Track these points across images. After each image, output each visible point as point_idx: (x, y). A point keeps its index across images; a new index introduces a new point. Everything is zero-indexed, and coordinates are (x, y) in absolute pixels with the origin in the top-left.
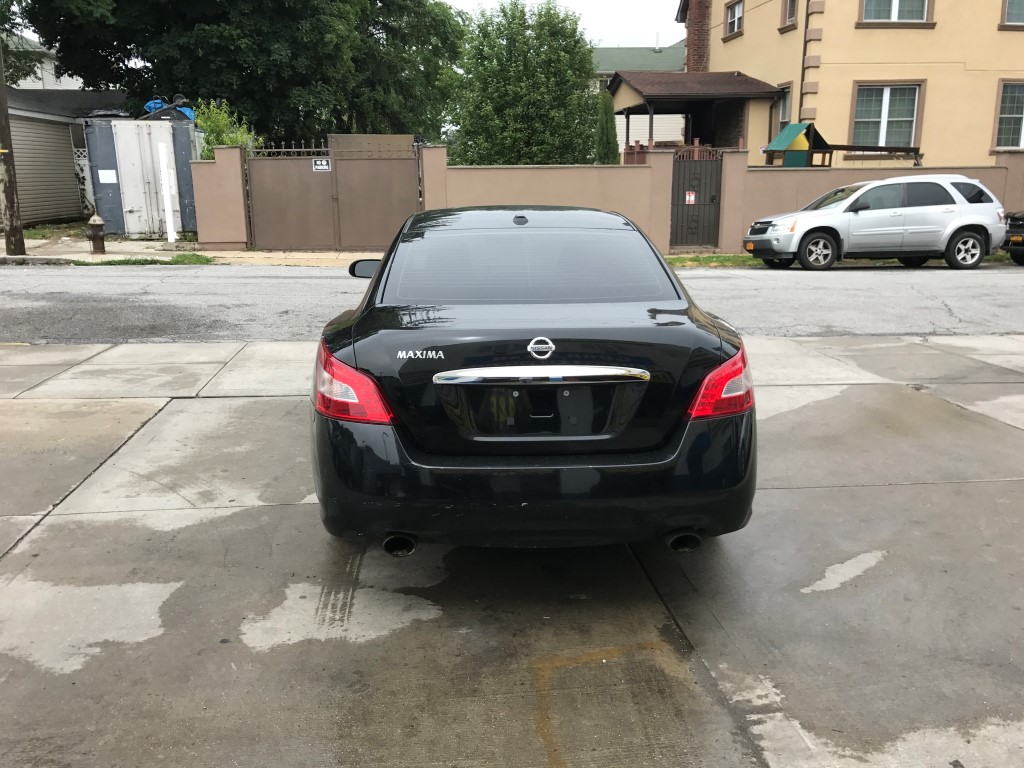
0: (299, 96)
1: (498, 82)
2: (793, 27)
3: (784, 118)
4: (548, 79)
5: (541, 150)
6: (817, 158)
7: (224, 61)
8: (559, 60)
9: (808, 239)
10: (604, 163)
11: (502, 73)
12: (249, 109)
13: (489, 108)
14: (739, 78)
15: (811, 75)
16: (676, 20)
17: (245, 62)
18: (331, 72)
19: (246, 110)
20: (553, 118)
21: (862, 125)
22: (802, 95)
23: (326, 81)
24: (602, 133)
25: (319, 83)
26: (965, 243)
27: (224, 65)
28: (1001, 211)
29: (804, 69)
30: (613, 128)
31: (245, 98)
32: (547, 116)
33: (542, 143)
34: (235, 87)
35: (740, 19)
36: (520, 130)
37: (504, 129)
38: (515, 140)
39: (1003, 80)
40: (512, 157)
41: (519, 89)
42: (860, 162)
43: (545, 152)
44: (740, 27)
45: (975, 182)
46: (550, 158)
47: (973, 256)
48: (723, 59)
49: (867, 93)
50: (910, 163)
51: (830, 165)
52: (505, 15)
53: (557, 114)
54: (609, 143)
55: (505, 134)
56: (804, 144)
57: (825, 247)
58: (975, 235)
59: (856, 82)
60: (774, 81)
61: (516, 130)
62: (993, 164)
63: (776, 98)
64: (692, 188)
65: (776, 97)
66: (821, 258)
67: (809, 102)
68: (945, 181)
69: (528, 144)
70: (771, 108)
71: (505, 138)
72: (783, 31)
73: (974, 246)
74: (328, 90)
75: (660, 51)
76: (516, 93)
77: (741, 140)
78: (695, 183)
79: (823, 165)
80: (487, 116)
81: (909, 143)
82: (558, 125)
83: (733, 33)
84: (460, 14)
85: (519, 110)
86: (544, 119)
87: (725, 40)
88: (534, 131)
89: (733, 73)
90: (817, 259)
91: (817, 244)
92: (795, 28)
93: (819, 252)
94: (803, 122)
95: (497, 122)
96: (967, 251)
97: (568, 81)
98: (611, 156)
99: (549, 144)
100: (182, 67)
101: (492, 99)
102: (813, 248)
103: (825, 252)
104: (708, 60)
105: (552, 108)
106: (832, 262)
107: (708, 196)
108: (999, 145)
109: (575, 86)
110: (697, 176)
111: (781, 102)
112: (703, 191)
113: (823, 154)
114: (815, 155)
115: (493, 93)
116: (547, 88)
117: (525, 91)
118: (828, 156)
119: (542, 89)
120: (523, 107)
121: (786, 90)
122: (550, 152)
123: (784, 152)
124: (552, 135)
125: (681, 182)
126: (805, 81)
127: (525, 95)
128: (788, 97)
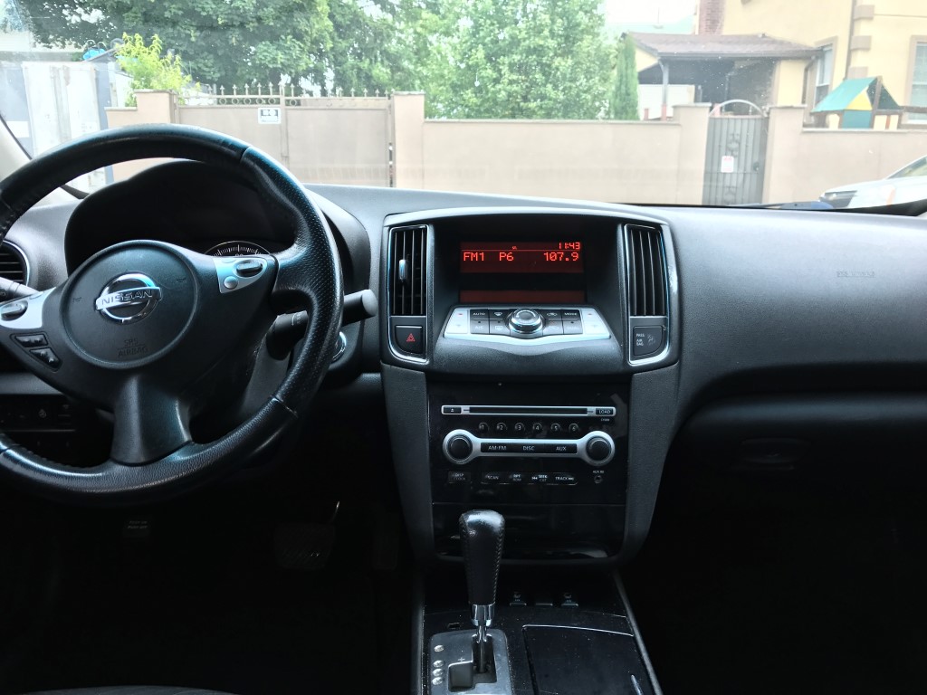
0: (265, 51)
3: (822, 81)
4: (553, 22)
5: (541, 108)
6: (880, 122)
7: (179, 9)
10: (621, 119)
12: (210, 65)
14: (765, 39)
15: (863, 29)
17: (203, 9)
18: (303, 26)
19: (207, 67)
20: (557, 69)
21: (920, 88)
22: (850, 52)
23: (298, 36)
24: (621, 81)
25: (290, 37)
27: (180, 13)
29: (853, 21)
31: (206, 53)
32: (549, 66)
33: (543, 97)
34: (193, 39)
36: (517, 82)
37: (496, 81)
38: (510, 95)
41: (517, 32)
43: (546, 109)
49: (926, 51)
53: (564, 64)
54: (628, 94)
55: (498, 87)
59: (914, 38)
61: (511, 82)
63: (813, 58)
64: (731, 153)
67: (859, 59)
69: (525, 99)
70: (806, 70)
71: (499, 91)
74: (300, 47)
76: (513, 38)
78: (734, 146)
79: (886, 132)
80: (477, 65)
82: (563, 76)
85: (516, 58)
86: (546, 70)
87: (746, 1)
88: (534, 83)
95: (490, 71)
97: (578, 25)
98: (629, 110)
99: (550, 99)
100: (133, 15)
101: (484, 45)
105: (556, 55)
107: (749, 163)
109: (587, 31)
110: (737, 138)
111: (819, 63)
112: (743, 158)
113: (889, 115)
114: (878, 119)
115: (485, 38)
116: (551, 31)
117: (523, 34)
118: (894, 119)
119: (546, 32)
120: (521, 54)
121: (825, 49)
122: (552, 109)
123: (840, 113)
124: (556, 87)
125: (717, 144)
126: (856, 34)
127: (525, 40)
128: (828, 56)
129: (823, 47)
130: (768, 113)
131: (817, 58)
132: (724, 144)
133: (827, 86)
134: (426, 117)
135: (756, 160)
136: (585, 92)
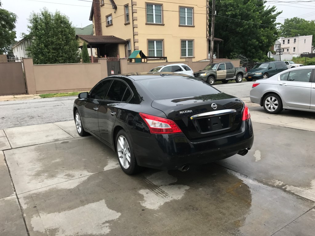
1: (45, 37)
2: (129, 24)
3: (129, 49)
4: (62, 37)
5: (62, 59)
6: (143, 60)
8: (65, 31)
10: (85, 63)
11: (46, 34)
13: (43, 46)
14: (114, 38)
15: (136, 37)
16: (89, 20)
21: (151, 51)
22: (134, 43)
28: (193, 72)
29: (134, 35)
30: (87, 52)
32: (63, 48)
35: (111, 20)
36: (55, 53)
37: (49, 53)
38: (53, 56)
39: (181, 39)
40: (52, 62)
42: (151, 61)
44: (111, 23)
45: (186, 65)
46: (66, 61)
48: (106, 32)
49: (150, 42)
50: (165, 61)
51: (147, 62)
52: (43, 15)
53: (67, 47)
54: (86, 56)
55: (50, 54)
56: (139, 56)
59: (148, 39)
60: (125, 38)
61: (53, 53)
62: (185, 61)
64: (113, 70)
65: (126, 43)
67: (136, 44)
68: (180, 65)
70: (125, 46)
71: (50, 55)
72: (126, 24)
75: (83, 29)
76: (52, 41)
77: (118, 55)
78: (113, 68)
79: (145, 62)
80: (42, 48)
81: (162, 56)
82: (67, 51)
83: (109, 24)
84: (12, 14)
87: (107, 26)
89: (112, 36)
92: (130, 24)
94: (136, 50)
95: (46, 50)
97: (69, 38)
98: (88, 60)
99: (64, 57)
101: (43, 43)
104: (102, 32)
107: (117, 72)
108: (182, 56)
110: (114, 66)
111: (128, 45)
112: (116, 70)
113: (145, 59)
114: (142, 59)
115: (44, 41)
116: (62, 39)
117: (55, 40)
118: (146, 59)
119: (61, 40)
120: (55, 45)
121: (129, 41)
122: (65, 59)
123: (135, 59)
124: (65, 54)
125: (109, 68)
126: (135, 39)
127: (55, 42)
128: (129, 43)
130: (120, 60)
132: (111, 68)
134: (34, 64)
135: (119, 71)
136: (73, 55)
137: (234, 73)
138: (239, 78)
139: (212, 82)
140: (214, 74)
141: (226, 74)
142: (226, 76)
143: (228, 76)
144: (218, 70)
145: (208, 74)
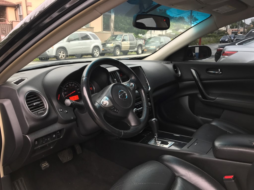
3: (20, 14)
9: (58, 51)
22: (27, 6)
26: (95, 51)
28: (101, 42)
47: (97, 54)
57: (63, 53)
58: (97, 48)
64: (3, 34)
66: (62, 57)
67: (29, 9)
70: (15, 10)
73: (97, 52)
78: (4, 32)
90: (61, 57)
91: (60, 52)
93: (62, 55)
96: (96, 53)
102: (60, 54)
103: (63, 55)
106: (66, 57)
110: (5, 30)
111: (18, 9)
121: (19, 5)
126: (27, 2)
128: (20, 7)
129: (18, 4)
130: (12, 23)
131: (17, 7)
132: (1, 32)
133: (22, 15)
137: (135, 45)
138: (139, 50)
139: (118, 53)
140: (120, 44)
141: (129, 45)
142: (129, 48)
143: (131, 48)
144: (122, 41)
145: (114, 45)
